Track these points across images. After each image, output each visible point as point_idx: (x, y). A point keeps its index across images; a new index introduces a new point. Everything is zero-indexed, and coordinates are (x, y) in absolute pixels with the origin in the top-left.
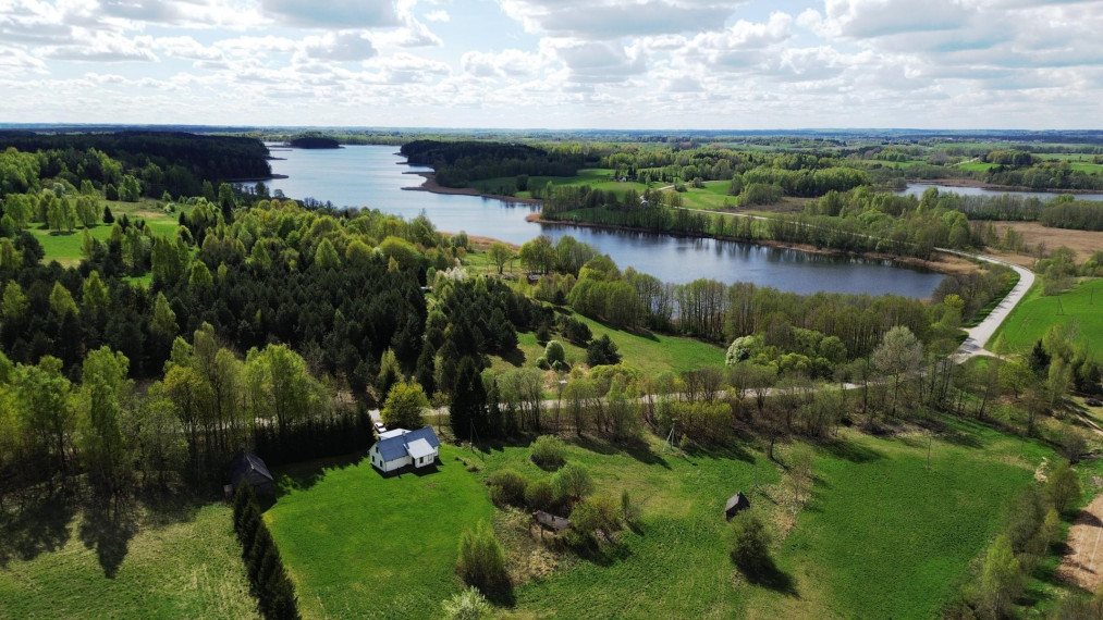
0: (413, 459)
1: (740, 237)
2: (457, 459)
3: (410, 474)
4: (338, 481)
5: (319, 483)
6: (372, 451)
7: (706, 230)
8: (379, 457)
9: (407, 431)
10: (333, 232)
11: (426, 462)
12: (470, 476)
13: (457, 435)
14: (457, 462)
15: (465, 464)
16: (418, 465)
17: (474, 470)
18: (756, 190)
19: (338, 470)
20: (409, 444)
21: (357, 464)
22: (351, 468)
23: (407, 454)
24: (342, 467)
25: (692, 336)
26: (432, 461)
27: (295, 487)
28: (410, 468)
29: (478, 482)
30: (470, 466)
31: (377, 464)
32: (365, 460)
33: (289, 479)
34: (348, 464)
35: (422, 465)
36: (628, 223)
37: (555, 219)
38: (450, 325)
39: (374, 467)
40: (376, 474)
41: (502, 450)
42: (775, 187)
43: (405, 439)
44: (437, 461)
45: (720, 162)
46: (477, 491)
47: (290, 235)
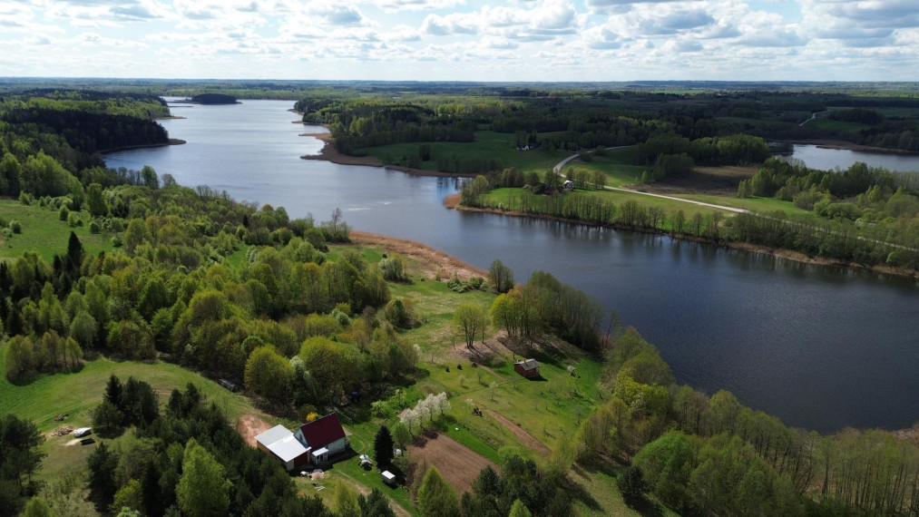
1: (704, 237)
7: (659, 226)
10: (224, 321)
18: (670, 163)
36: (563, 212)
37: (478, 206)
47: (157, 316)
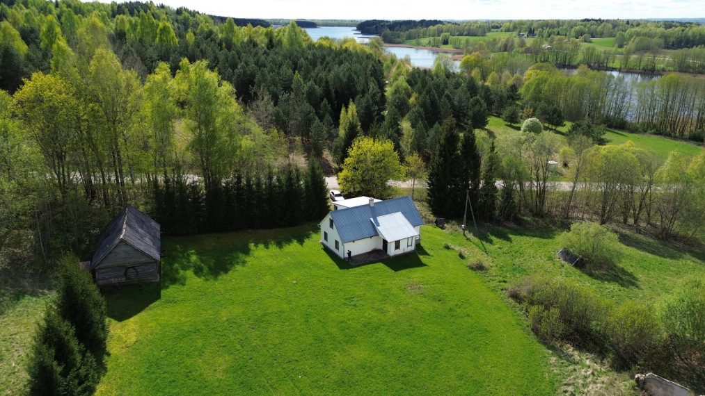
0: (385, 242)
2: (447, 247)
3: (380, 265)
4: (270, 268)
5: (238, 267)
6: (325, 224)
8: (334, 235)
9: (376, 201)
11: (405, 248)
12: (475, 277)
13: (435, 213)
14: (446, 251)
15: (461, 256)
16: (392, 251)
17: (479, 268)
18: (641, 41)
19: (274, 248)
20: (380, 219)
21: (301, 242)
22: (294, 246)
23: (376, 234)
24: (280, 245)
25: (655, 134)
26: (412, 248)
27: (198, 271)
28: (379, 255)
29: (494, 290)
30: (473, 261)
31: (331, 246)
32: (314, 236)
33: (194, 258)
34: (289, 241)
35: (399, 252)
38: (415, 95)
39: (326, 249)
40: (329, 260)
41: (508, 239)
42: (656, 40)
43: (373, 211)
44: (419, 248)
45: (602, 25)
46: (499, 309)
